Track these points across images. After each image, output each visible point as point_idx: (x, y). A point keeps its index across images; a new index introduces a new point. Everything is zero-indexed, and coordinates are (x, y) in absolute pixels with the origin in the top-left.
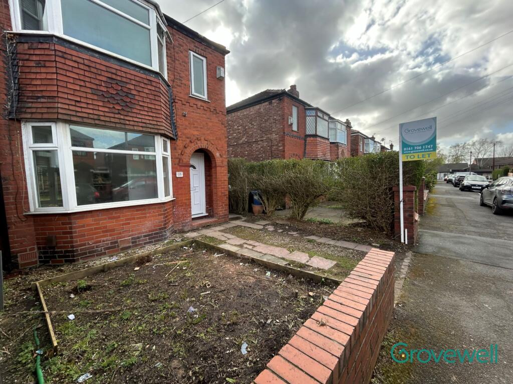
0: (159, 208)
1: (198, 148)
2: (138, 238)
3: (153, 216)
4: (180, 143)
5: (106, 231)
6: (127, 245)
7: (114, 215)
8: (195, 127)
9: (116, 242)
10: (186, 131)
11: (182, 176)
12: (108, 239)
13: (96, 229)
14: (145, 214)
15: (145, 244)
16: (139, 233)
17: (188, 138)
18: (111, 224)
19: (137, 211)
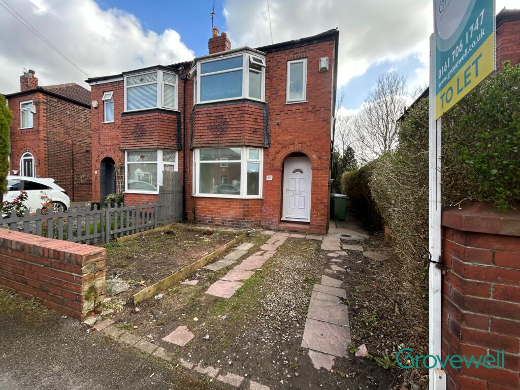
0: (240, 203)
1: (290, 152)
2: (225, 221)
3: (235, 208)
4: (272, 150)
5: (210, 211)
6: (219, 224)
7: (214, 202)
8: (289, 132)
9: (213, 219)
10: (278, 139)
11: (271, 179)
12: (210, 216)
13: (206, 208)
14: (231, 205)
15: (229, 226)
16: (226, 218)
17: (280, 144)
18: (212, 207)
19: (226, 202)
